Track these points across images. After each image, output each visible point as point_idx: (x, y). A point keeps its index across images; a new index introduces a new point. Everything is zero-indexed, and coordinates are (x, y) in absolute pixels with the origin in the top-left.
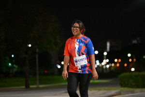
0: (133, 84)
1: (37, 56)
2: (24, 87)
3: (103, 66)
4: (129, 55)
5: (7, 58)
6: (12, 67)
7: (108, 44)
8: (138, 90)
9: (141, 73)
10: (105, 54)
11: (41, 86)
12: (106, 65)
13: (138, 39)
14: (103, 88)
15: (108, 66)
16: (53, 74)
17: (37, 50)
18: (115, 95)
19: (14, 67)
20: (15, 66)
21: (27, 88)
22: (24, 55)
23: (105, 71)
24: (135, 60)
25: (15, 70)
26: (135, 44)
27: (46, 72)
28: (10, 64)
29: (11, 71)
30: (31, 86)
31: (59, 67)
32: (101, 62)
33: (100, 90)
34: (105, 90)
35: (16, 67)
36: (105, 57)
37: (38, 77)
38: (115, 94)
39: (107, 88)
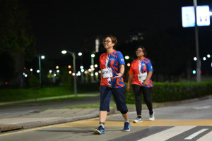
4: (127, 58)
13: (140, 34)
26: (134, 41)
33: (85, 108)
34: (92, 107)
36: (93, 61)
39: (94, 105)
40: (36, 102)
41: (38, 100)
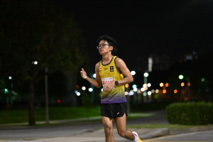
0: (187, 119)
1: (46, 77)
2: (27, 123)
3: (143, 92)
4: (181, 77)
5: (2, 81)
6: (9, 95)
7: (150, 61)
8: (194, 128)
9: (198, 104)
10: (146, 75)
11: (51, 122)
12: (147, 91)
13: (194, 53)
14: (143, 125)
15: (150, 93)
16: (69, 105)
17: (46, 70)
18: (161, 136)
19: (13, 94)
20: (13, 92)
21: (32, 124)
22: (28, 77)
23: (145, 101)
24: (189, 84)
25: (13, 98)
27: (59, 101)
28: (6, 90)
29: (8, 100)
30: (37, 123)
31: (78, 94)
32: (140, 87)
34: (146, 127)
35: (15, 94)
36: (145, 80)
37: (47, 109)
38: (161, 134)
39: (148, 125)
40: (89, 121)
41: (91, 118)
